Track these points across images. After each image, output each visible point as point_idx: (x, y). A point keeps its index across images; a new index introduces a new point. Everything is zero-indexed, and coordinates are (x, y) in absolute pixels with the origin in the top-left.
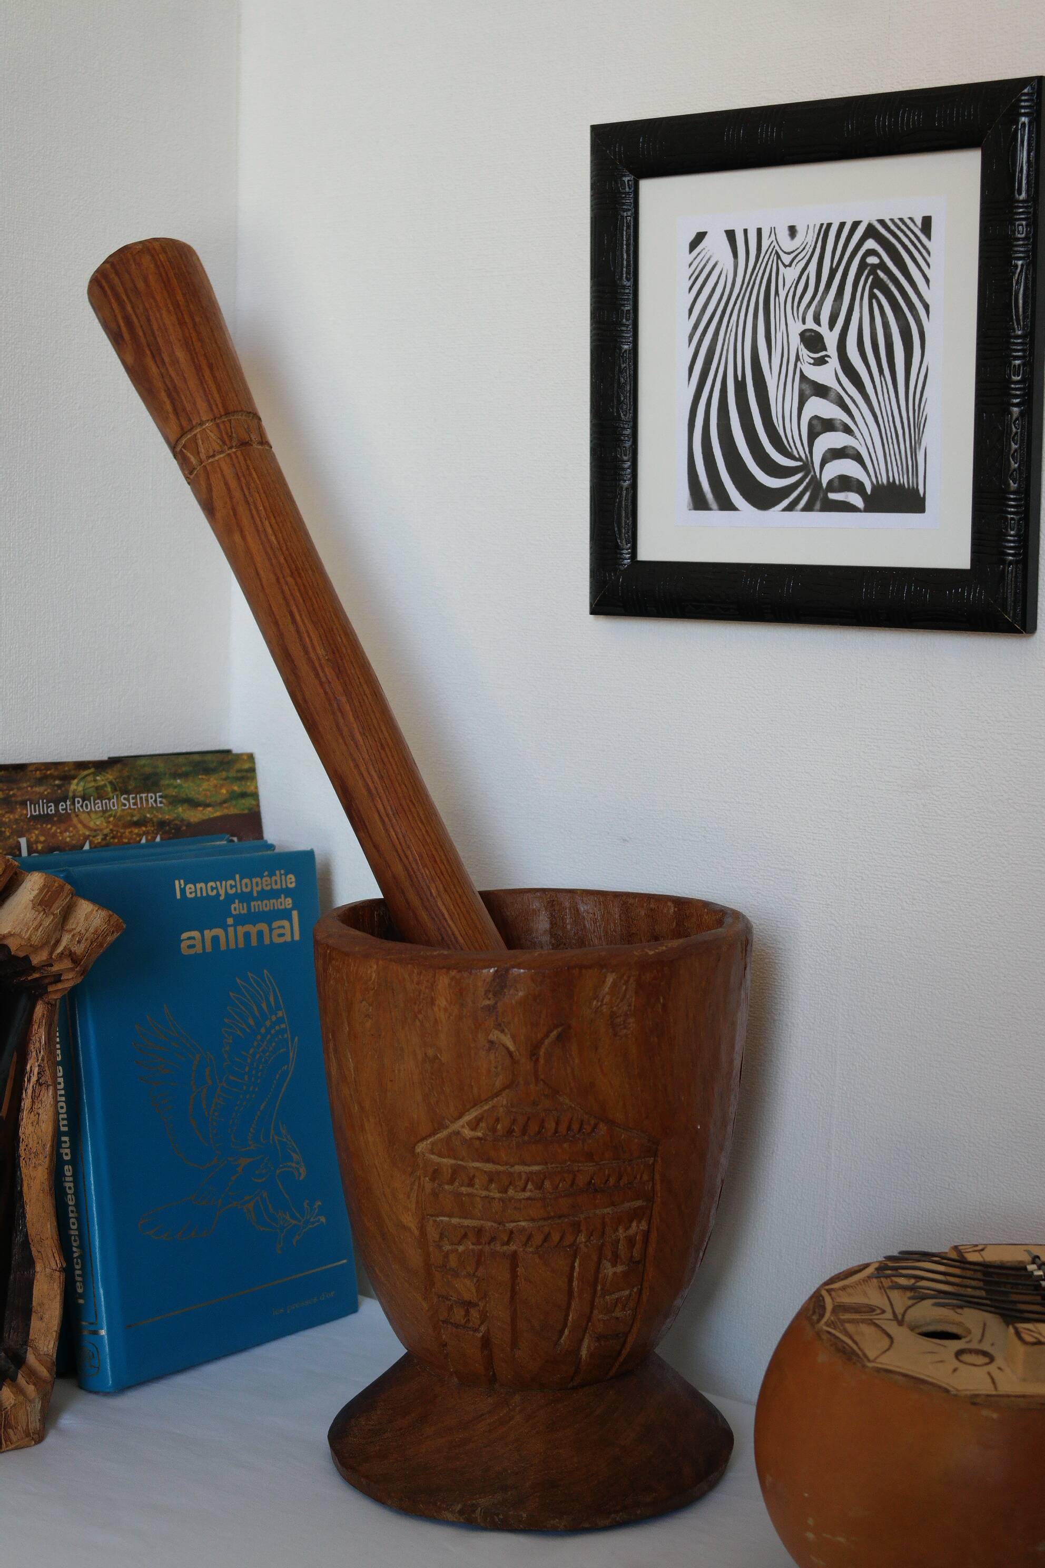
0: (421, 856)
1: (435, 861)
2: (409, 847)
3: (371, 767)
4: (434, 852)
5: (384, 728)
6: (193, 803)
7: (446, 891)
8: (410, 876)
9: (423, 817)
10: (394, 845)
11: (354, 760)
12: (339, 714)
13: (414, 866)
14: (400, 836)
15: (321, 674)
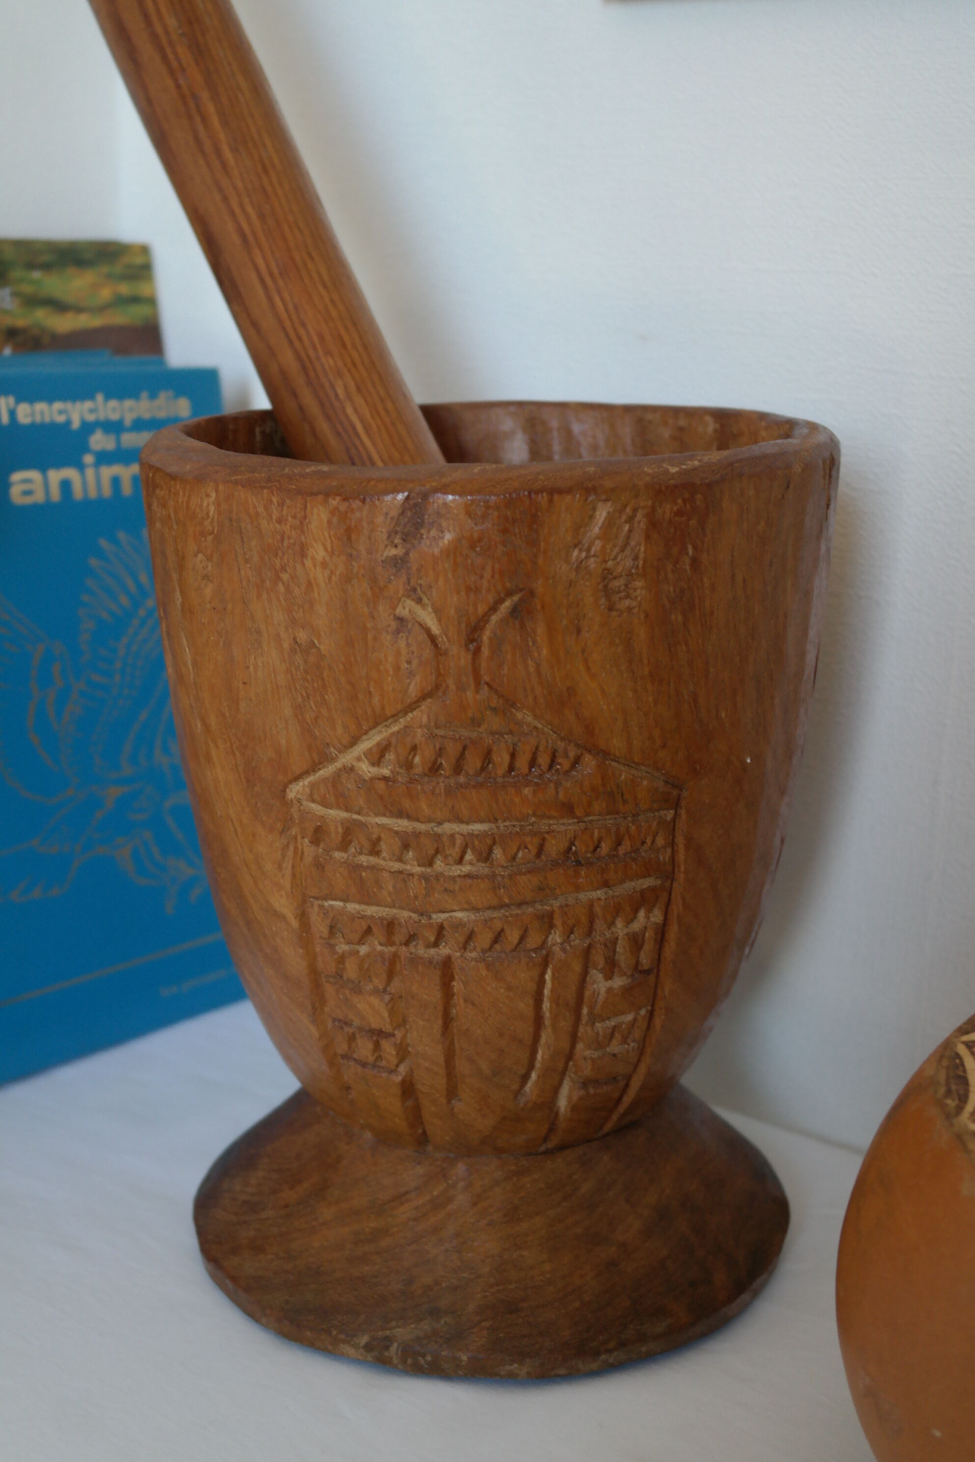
0: (322, 338)
1: (344, 346)
2: (303, 324)
3: (246, 201)
4: (343, 332)
5: (268, 142)
6: (59, 306)
7: (359, 389)
8: (304, 368)
9: (326, 278)
10: (280, 322)
11: (220, 189)
12: (198, 119)
13: (311, 352)
14: (291, 307)
15: (171, 56)
